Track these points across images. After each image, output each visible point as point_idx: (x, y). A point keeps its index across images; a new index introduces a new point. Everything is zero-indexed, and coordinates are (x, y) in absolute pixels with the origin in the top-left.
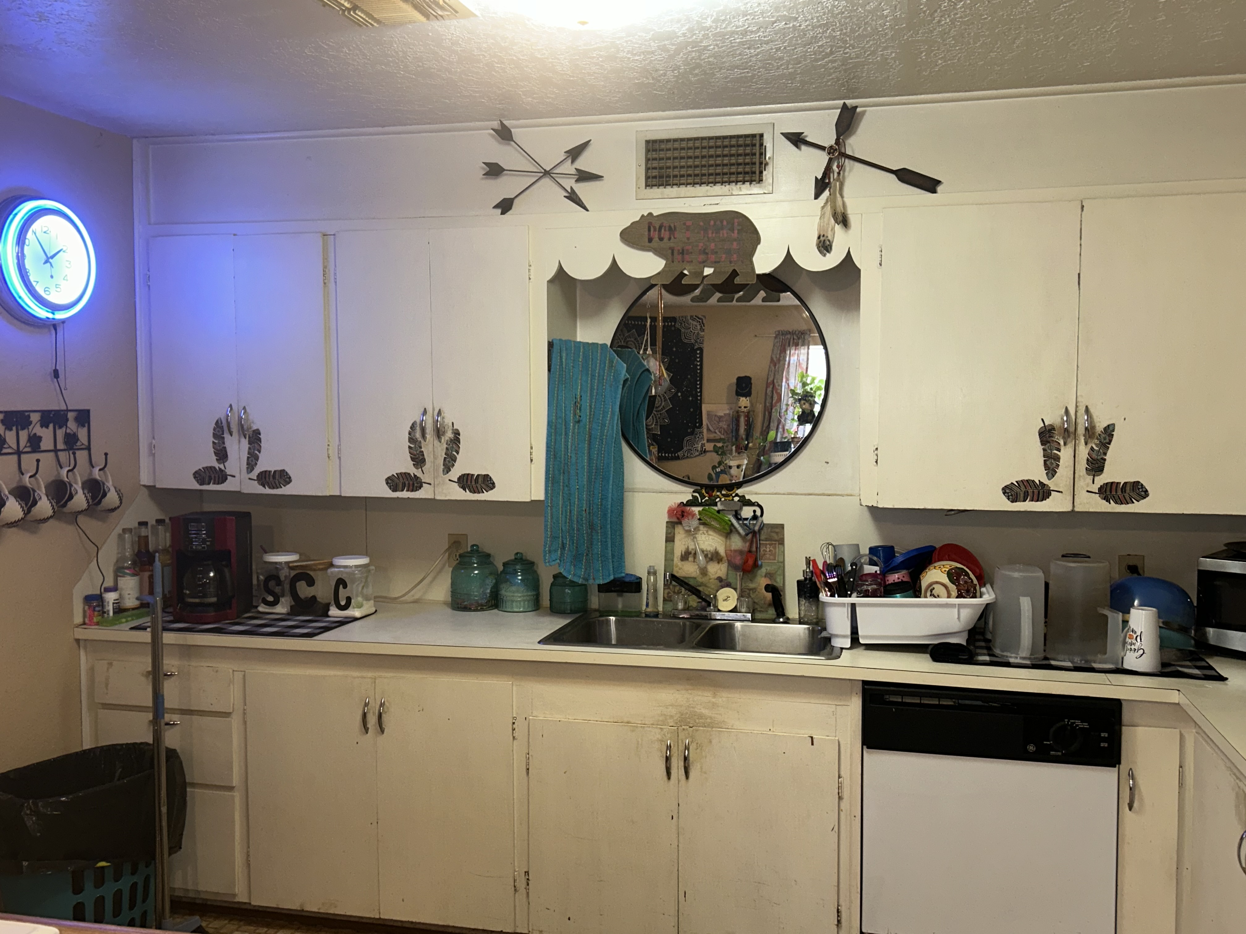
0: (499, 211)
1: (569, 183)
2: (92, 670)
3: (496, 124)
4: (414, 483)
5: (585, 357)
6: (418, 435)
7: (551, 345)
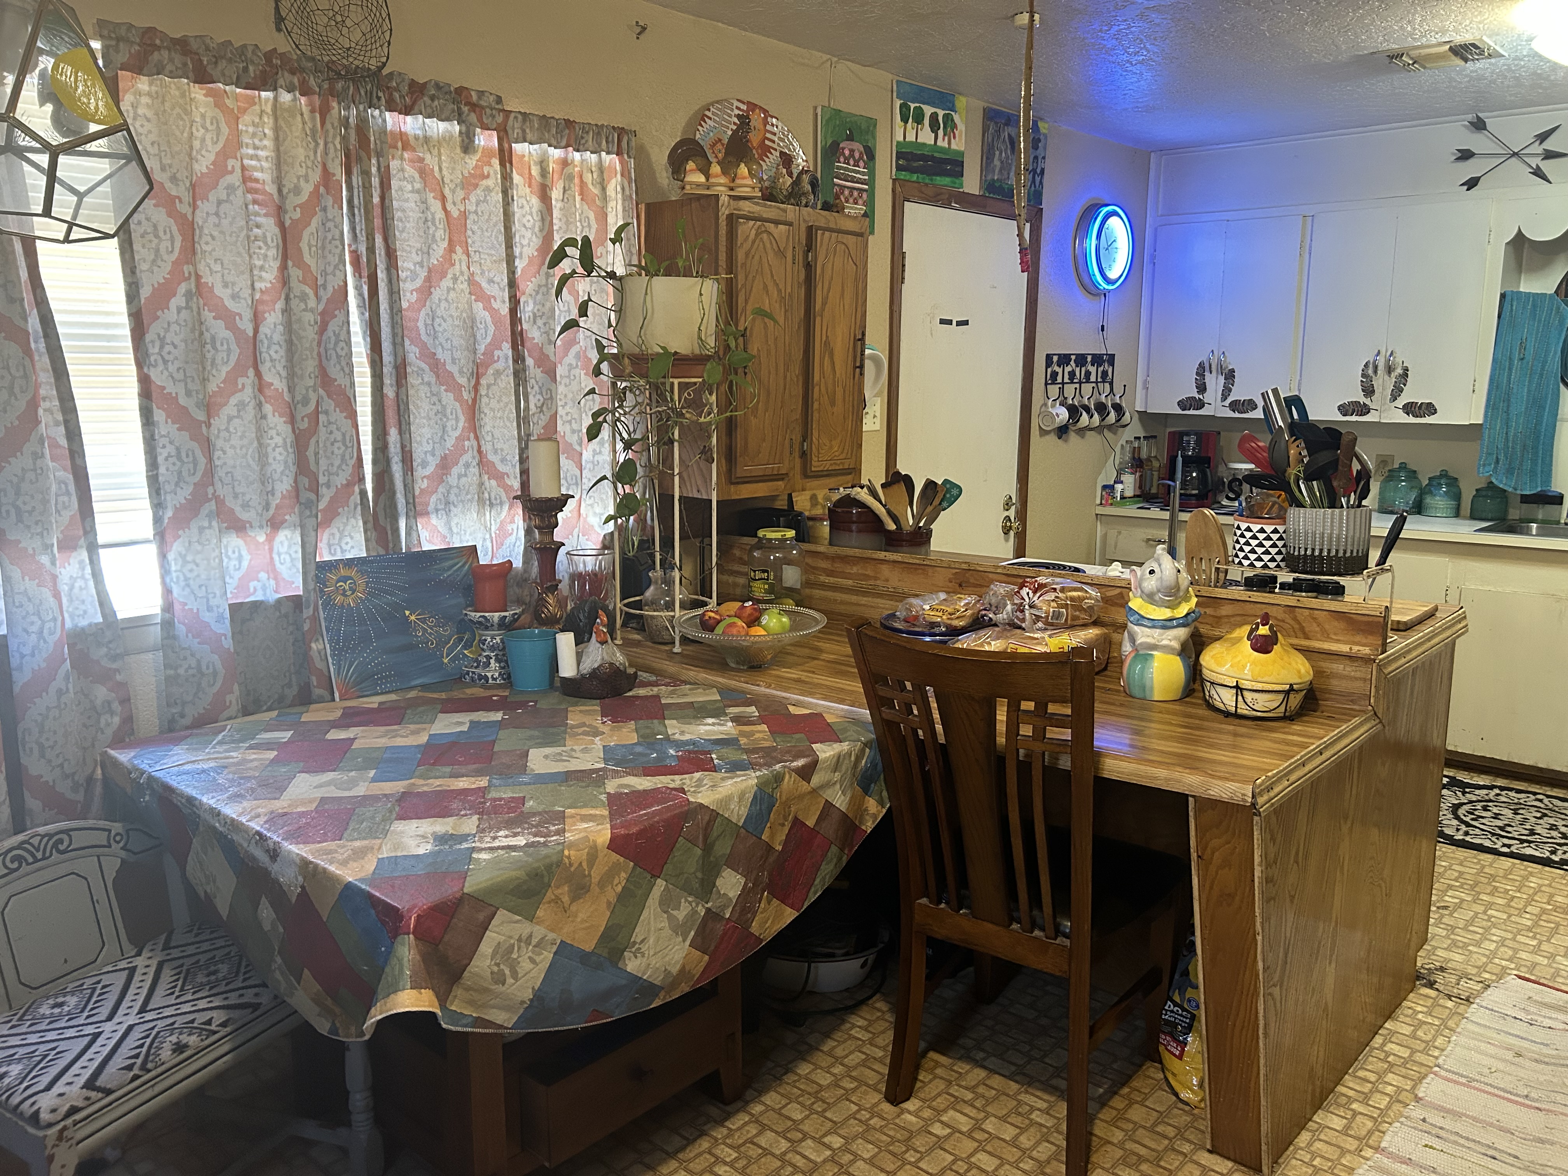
0: (1466, 187)
1: (1534, 162)
2: (1105, 537)
3: (1470, 117)
4: (1364, 410)
5: (1534, 306)
6: (1370, 372)
7: (1503, 296)
